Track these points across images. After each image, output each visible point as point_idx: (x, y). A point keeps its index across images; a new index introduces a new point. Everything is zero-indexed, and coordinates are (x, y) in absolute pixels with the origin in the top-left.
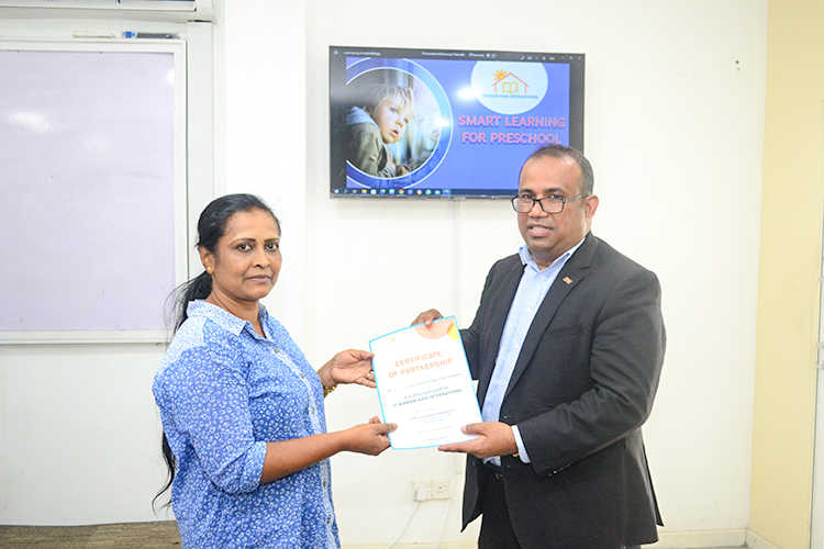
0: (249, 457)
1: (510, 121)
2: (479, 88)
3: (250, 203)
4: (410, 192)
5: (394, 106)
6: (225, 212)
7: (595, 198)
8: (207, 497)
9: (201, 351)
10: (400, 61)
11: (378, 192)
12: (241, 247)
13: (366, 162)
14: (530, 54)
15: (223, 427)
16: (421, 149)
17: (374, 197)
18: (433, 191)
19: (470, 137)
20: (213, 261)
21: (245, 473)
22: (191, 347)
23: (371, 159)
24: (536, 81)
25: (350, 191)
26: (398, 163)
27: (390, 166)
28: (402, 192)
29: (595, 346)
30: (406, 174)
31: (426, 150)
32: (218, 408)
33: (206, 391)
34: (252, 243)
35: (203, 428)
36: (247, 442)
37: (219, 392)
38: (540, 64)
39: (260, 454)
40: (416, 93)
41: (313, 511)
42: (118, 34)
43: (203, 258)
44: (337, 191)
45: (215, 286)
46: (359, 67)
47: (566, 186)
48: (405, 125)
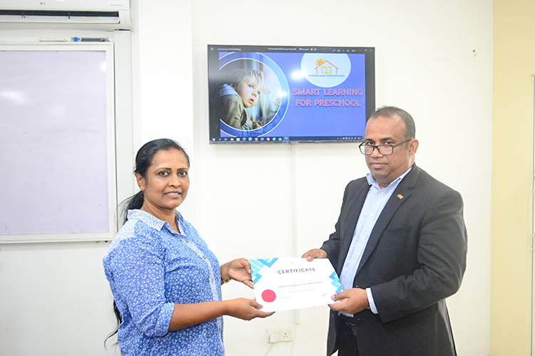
0: (162, 312)
1: (327, 92)
2: (305, 71)
3: (169, 145)
4: (262, 139)
5: (251, 83)
6: (152, 151)
7: (417, 141)
8: (142, 339)
9: (132, 241)
10: (254, 54)
11: (241, 139)
12: (161, 173)
13: (233, 120)
14: (339, 48)
15: (144, 292)
16: (269, 111)
17: (239, 143)
18: (277, 138)
19: (301, 103)
20: (144, 182)
21: (158, 323)
22: (126, 238)
23: (236, 118)
24: (343, 65)
25: (223, 139)
26: (254, 120)
27: (249, 123)
28: (257, 139)
29: (420, 241)
30: (260, 127)
31: (272, 111)
32: (140, 279)
33: (133, 268)
34: (169, 171)
35: (131, 292)
36: (159, 302)
37: (142, 269)
38: (346, 54)
39: (169, 311)
40: (264, 75)
41: (215, 349)
42: (69, 39)
43: (138, 180)
44: (214, 139)
45: (145, 199)
46: (228, 58)
47: (395, 136)
48: (258, 96)
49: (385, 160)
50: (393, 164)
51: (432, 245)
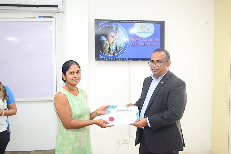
1: (144, 40)
4: (117, 59)
5: (113, 36)
7: (170, 62)
10: (114, 23)
11: (108, 59)
13: (105, 51)
14: (150, 21)
16: (120, 47)
17: (107, 60)
18: (123, 59)
19: (133, 44)
23: (106, 50)
24: (151, 28)
25: (101, 59)
26: (114, 51)
27: (111, 52)
28: (115, 59)
29: (168, 99)
30: (116, 54)
38: (152, 24)
40: (118, 32)
42: (37, 16)
44: (97, 59)
46: (103, 25)
47: (162, 59)
48: (115, 41)
49: (158, 68)
50: (161, 70)
51: (172, 100)
